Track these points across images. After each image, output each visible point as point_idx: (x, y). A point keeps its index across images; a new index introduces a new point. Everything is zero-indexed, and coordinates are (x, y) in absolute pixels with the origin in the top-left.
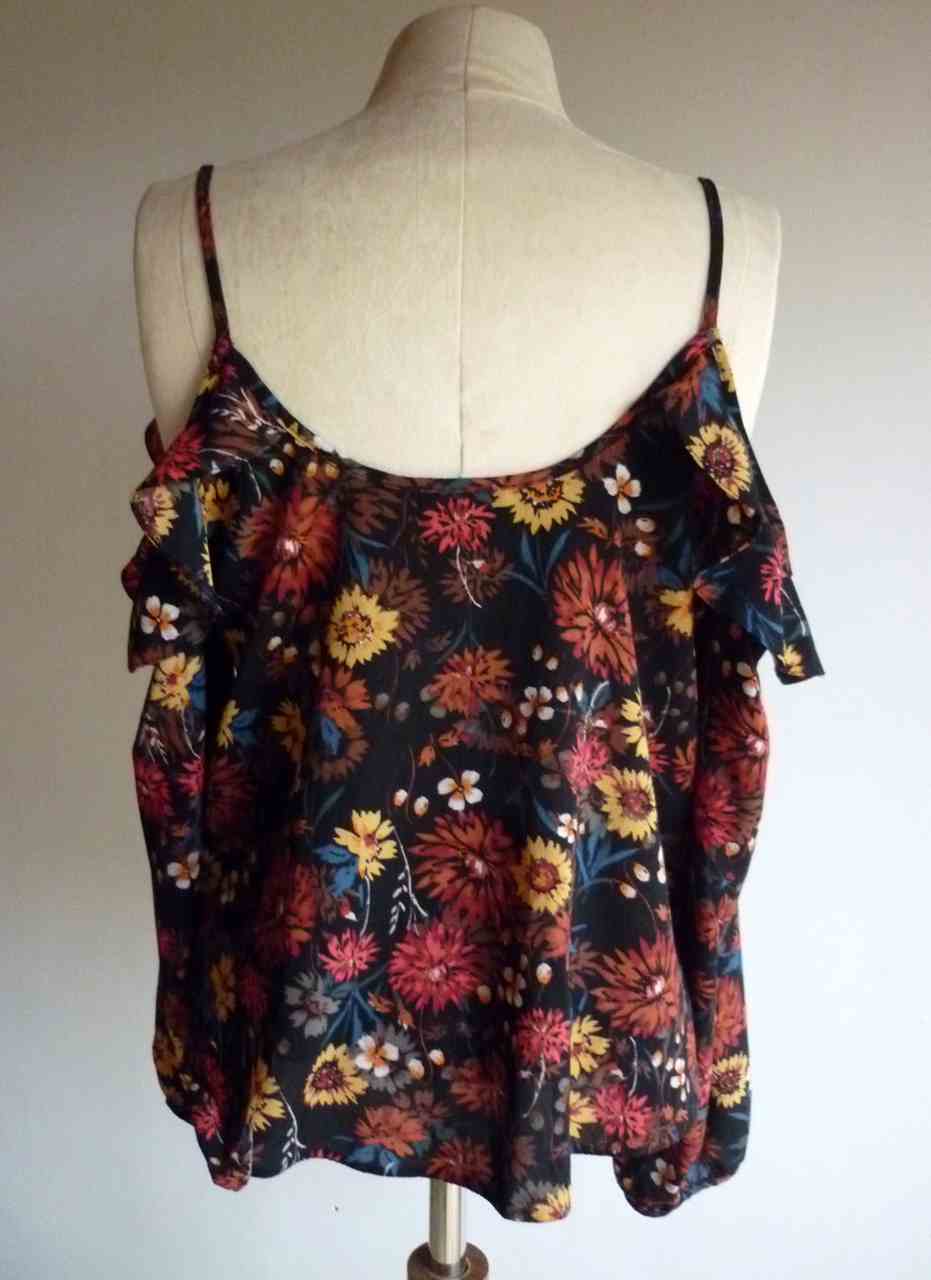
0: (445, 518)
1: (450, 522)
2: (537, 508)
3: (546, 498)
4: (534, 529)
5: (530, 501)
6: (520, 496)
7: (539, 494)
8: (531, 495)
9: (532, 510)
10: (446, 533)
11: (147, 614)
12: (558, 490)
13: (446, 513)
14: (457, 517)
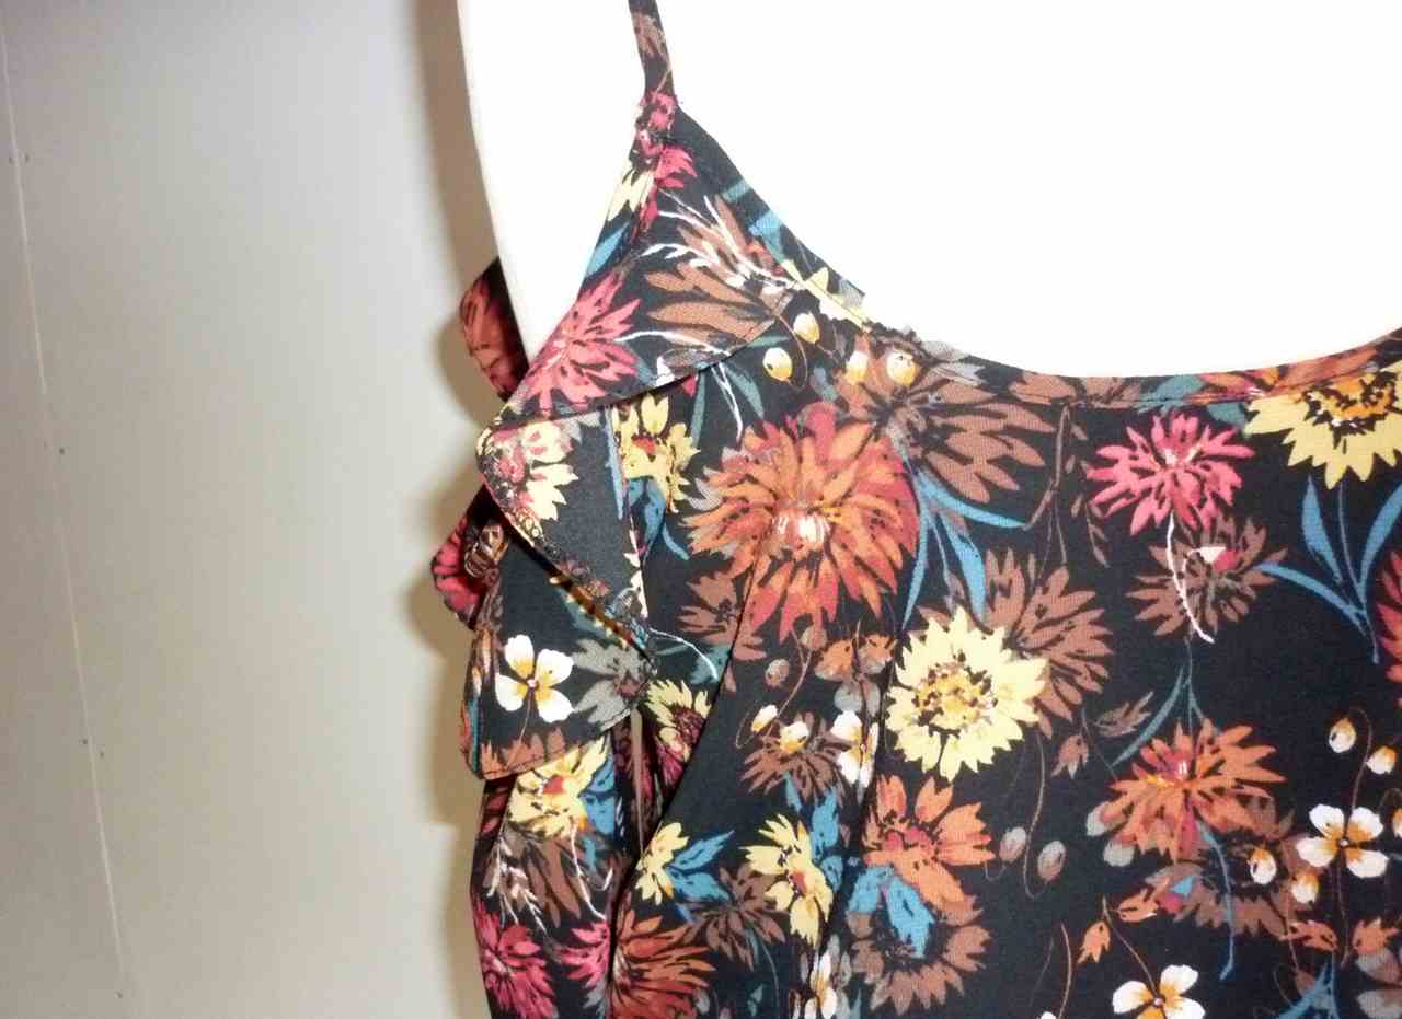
0: (1146, 460)
1: (1157, 467)
2: (1340, 432)
3: (1361, 411)
4: (1332, 478)
5: (1327, 417)
6: (1305, 408)
7: (1346, 402)
8: (1328, 405)
9: (1330, 435)
10: (1146, 492)
11: (506, 670)
12: (1386, 391)
13: (1146, 450)
14: (1170, 457)
